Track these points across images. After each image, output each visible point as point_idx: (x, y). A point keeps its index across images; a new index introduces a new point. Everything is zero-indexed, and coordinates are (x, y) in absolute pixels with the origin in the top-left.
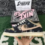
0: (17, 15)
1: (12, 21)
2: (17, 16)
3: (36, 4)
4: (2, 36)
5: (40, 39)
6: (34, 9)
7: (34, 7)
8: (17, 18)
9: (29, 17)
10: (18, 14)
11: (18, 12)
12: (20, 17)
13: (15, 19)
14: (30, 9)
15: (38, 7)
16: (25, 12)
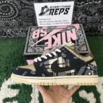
0: (38, 37)
1: (27, 52)
2: (39, 39)
3: (83, 13)
4: (3, 85)
5: (92, 95)
6: (78, 23)
7: (79, 19)
8: (38, 44)
10: (42, 35)
11: (42, 31)
12: (46, 43)
13: (35, 46)
14: (70, 24)
15: (89, 18)
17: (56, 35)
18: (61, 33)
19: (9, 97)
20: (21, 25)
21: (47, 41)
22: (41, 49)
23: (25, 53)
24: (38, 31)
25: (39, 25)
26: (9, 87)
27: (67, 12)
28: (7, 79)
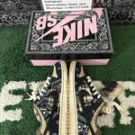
17: (69, 24)
19: (11, 104)
20: (20, 8)
22: (48, 47)
23: (27, 52)
25: (46, 10)
26: (10, 92)
28: (7, 83)
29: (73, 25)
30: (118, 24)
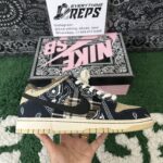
1: (35, 75)
5: (135, 140)
6: (115, 31)
9: (97, 61)
12: (65, 62)
13: (48, 67)
14: (103, 33)
16: (85, 43)
17: (81, 49)
18: (89, 46)
20: (27, 33)
21: (67, 58)
22: (57, 71)
23: (32, 77)
24: (54, 43)
25: (55, 35)
26: (7, 129)
27: (98, 13)
28: (4, 118)
29: (85, 50)
30: (135, 51)
